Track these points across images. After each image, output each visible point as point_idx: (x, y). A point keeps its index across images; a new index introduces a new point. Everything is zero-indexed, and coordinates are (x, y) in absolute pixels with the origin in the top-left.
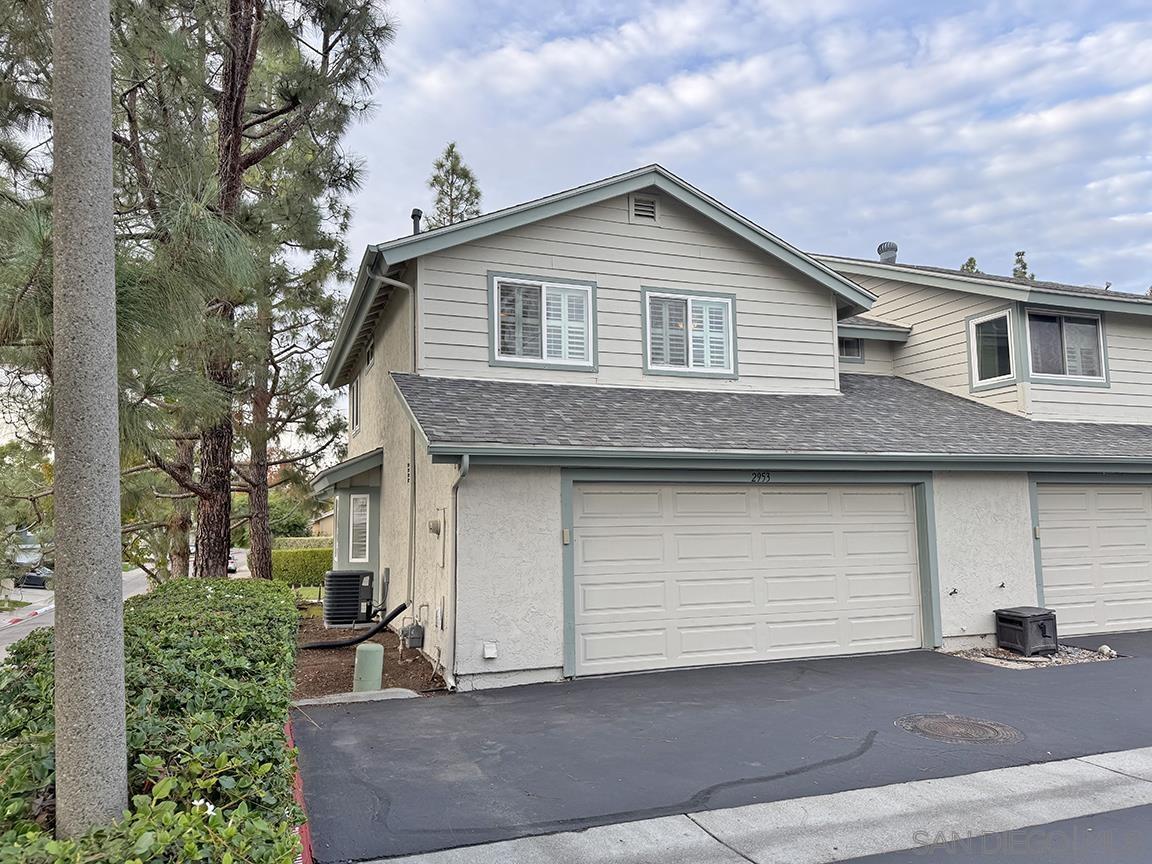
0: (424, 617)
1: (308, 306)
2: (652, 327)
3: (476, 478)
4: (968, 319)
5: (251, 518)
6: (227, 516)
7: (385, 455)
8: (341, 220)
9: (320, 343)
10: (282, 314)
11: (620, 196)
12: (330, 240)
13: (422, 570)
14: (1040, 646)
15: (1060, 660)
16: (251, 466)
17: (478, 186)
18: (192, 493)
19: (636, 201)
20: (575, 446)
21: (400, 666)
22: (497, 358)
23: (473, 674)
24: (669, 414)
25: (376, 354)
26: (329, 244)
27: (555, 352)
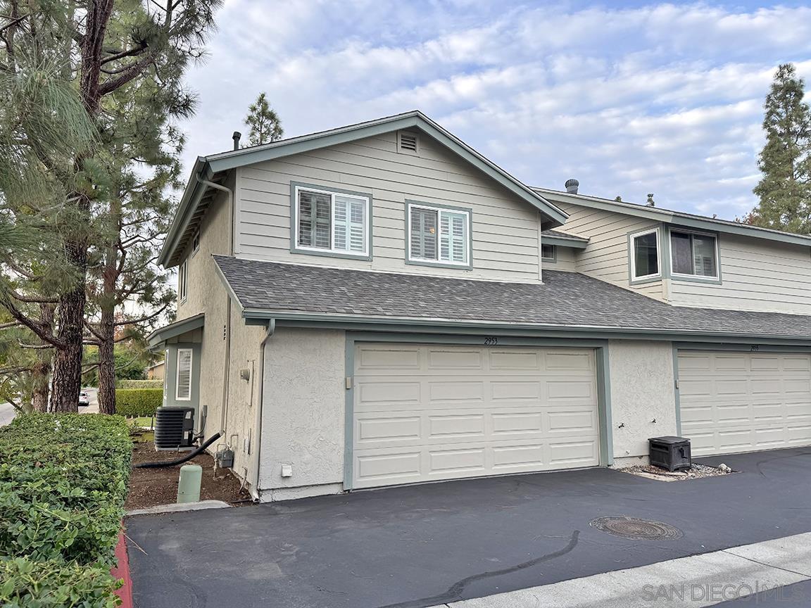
0: (234, 444)
1: (150, 207)
2: (412, 230)
3: (281, 337)
4: (629, 234)
5: (100, 365)
6: (79, 363)
7: (206, 319)
8: (177, 144)
9: (157, 234)
10: (129, 211)
11: (392, 132)
12: (168, 158)
13: (233, 408)
14: (679, 464)
15: (694, 474)
16: (101, 325)
17: (281, 126)
18: (51, 345)
19: (402, 136)
20: (358, 315)
21: (214, 482)
22: (297, 247)
23: (273, 489)
24: (425, 293)
25: (201, 243)
26: (167, 161)
27: (341, 245)
